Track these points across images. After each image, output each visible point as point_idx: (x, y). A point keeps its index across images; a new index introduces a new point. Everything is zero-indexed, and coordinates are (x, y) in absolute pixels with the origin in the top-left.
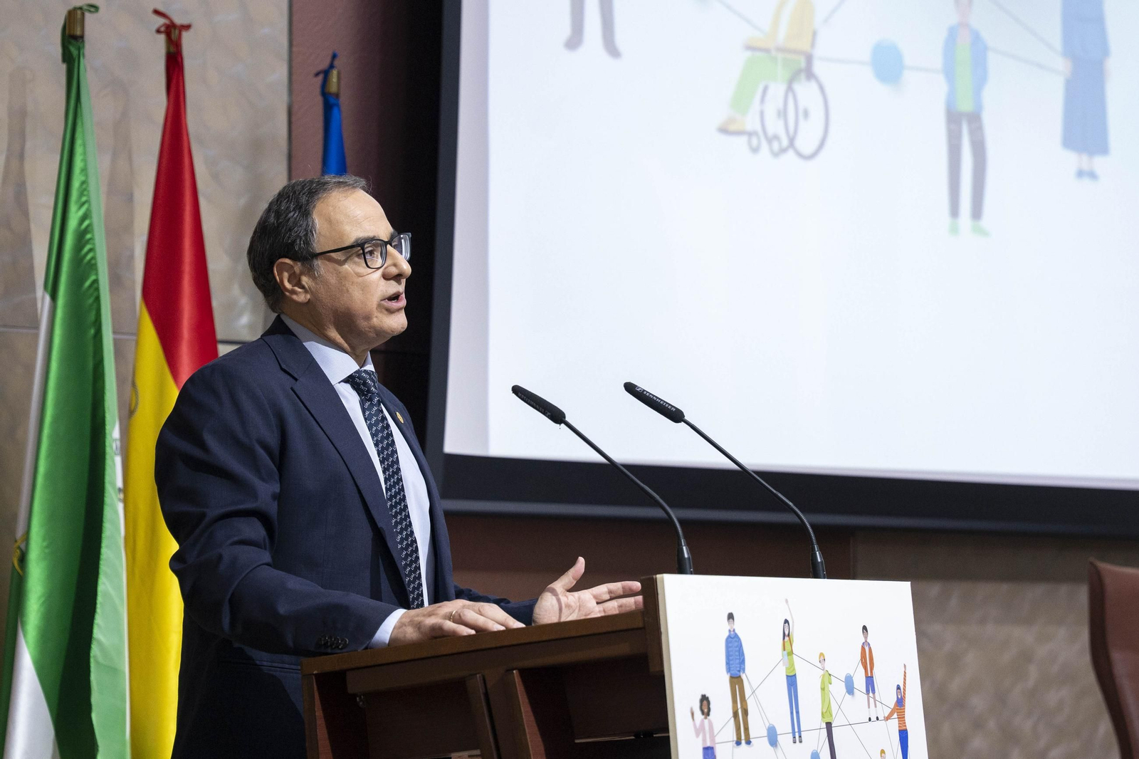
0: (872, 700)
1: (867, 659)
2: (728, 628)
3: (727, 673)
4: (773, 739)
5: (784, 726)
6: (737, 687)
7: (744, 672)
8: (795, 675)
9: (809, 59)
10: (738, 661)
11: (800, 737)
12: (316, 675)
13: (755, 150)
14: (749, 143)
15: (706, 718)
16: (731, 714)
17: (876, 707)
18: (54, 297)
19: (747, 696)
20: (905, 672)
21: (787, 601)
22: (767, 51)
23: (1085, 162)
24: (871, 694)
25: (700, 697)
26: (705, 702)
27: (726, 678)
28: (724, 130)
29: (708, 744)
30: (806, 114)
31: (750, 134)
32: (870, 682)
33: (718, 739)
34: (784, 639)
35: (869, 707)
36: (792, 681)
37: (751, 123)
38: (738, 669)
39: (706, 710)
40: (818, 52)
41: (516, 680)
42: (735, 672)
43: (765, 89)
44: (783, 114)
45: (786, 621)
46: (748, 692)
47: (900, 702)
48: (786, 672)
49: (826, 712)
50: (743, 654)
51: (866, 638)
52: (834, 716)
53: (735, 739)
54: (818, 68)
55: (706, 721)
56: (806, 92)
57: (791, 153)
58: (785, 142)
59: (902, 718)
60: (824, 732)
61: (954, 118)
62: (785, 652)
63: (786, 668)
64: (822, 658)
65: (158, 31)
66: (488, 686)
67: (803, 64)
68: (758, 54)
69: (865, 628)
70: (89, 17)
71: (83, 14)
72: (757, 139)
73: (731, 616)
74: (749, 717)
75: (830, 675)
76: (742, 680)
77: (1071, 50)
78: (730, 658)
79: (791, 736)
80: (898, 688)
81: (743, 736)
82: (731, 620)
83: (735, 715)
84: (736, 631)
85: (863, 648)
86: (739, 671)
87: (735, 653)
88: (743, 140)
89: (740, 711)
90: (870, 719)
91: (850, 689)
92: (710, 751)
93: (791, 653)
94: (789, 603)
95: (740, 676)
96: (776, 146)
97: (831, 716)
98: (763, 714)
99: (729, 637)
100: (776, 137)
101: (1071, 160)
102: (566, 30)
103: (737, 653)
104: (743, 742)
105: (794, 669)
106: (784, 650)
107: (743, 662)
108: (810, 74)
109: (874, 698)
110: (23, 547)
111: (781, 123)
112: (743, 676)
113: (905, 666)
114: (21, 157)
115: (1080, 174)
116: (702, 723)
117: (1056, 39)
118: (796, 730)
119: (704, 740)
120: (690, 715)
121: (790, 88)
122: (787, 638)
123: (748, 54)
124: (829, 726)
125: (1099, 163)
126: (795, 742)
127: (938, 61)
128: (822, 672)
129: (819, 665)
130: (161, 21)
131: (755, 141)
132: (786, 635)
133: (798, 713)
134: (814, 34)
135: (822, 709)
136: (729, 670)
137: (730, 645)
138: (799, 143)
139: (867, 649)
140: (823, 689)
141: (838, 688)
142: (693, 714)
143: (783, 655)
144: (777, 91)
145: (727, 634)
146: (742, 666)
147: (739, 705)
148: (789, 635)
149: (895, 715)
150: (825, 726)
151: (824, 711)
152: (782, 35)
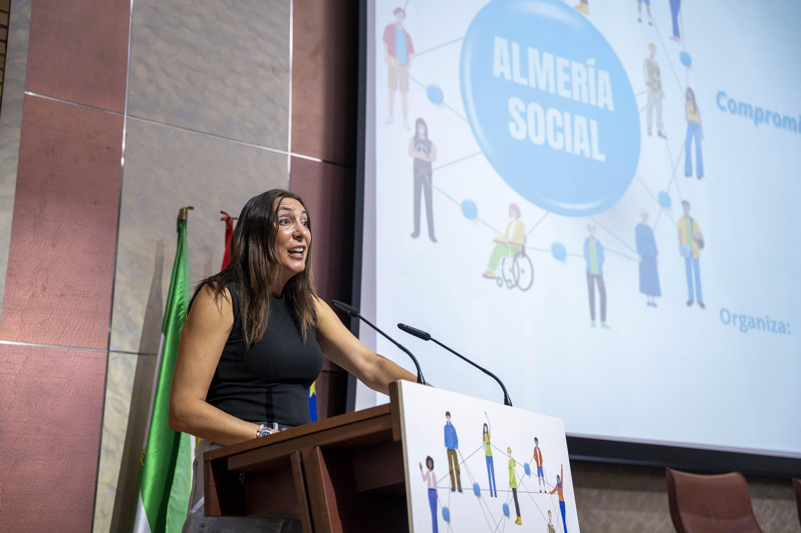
0: (542, 481)
1: (538, 456)
2: (446, 420)
3: (446, 447)
4: (477, 491)
5: (484, 485)
6: (452, 456)
7: (457, 448)
8: (492, 457)
9: (523, 248)
10: (453, 441)
11: (495, 493)
12: (211, 461)
13: (500, 285)
14: (497, 282)
15: (430, 471)
16: (448, 471)
17: (544, 485)
18: (166, 335)
19: (459, 463)
20: (562, 469)
21: (486, 413)
22: (504, 243)
23: (650, 299)
24: (541, 477)
25: (426, 457)
26: (430, 461)
27: (445, 450)
28: (485, 276)
29: (432, 487)
30: (523, 271)
31: (498, 279)
32: (540, 470)
33: (438, 485)
34: (484, 434)
35: (540, 484)
36: (489, 460)
37: (498, 273)
38: (453, 445)
39: (430, 466)
40: (528, 245)
41: (318, 453)
42: (451, 447)
43: (504, 260)
44: (512, 270)
45: (485, 425)
46: (460, 461)
47: (560, 486)
48: (486, 454)
49: (512, 482)
50: (456, 437)
51: (537, 444)
52: (518, 485)
53: (451, 487)
54: (527, 252)
55: (431, 473)
56: (523, 262)
57: (516, 288)
58: (514, 283)
59: (561, 494)
60: (511, 494)
61: (590, 277)
62: (485, 442)
63: (486, 452)
64: (509, 450)
65: (222, 219)
66: (304, 458)
67: (520, 249)
68: (500, 245)
69: (536, 439)
70: (189, 212)
71: (187, 211)
72: (501, 281)
73: (448, 414)
74: (461, 475)
75: (514, 461)
76: (456, 453)
77: (640, 250)
78: (448, 438)
79: (489, 492)
80: (558, 477)
81: (456, 486)
82: (448, 416)
83: (451, 472)
84: (452, 423)
85: (535, 450)
86: (454, 447)
87: (451, 436)
88: (494, 281)
89: (454, 471)
90: (541, 492)
91: (528, 471)
92: (433, 492)
93: (489, 443)
94: (487, 414)
95: (454, 450)
96: (510, 284)
97: (516, 485)
98: (471, 477)
99: (447, 426)
100: (510, 281)
101: (644, 298)
102: (412, 229)
103: (452, 436)
104: (457, 490)
105: (491, 453)
106: (484, 440)
107: (456, 442)
108: (524, 254)
109: (543, 480)
110: (145, 453)
111: (511, 275)
112: (457, 451)
113: (562, 465)
114: (160, 278)
115: (649, 304)
116: (428, 474)
117: (634, 246)
118: (493, 489)
119: (429, 484)
120: (419, 467)
121: (515, 260)
122: (486, 435)
123: (496, 244)
124: (514, 491)
125: (657, 300)
126: (492, 496)
127: (582, 252)
128: (509, 459)
129: (507, 454)
130: (223, 216)
131: (500, 282)
132: (486, 433)
133: (494, 479)
134: (525, 237)
135: (510, 479)
136: (447, 445)
137: (448, 430)
138: (521, 283)
139: (538, 451)
140: (510, 468)
141: (519, 470)
142: (421, 467)
143: (483, 444)
144: (509, 261)
145: (446, 424)
146: (456, 445)
147: (454, 467)
148: (487, 433)
149: (557, 492)
150: (512, 490)
151: (511, 481)
152: (510, 237)
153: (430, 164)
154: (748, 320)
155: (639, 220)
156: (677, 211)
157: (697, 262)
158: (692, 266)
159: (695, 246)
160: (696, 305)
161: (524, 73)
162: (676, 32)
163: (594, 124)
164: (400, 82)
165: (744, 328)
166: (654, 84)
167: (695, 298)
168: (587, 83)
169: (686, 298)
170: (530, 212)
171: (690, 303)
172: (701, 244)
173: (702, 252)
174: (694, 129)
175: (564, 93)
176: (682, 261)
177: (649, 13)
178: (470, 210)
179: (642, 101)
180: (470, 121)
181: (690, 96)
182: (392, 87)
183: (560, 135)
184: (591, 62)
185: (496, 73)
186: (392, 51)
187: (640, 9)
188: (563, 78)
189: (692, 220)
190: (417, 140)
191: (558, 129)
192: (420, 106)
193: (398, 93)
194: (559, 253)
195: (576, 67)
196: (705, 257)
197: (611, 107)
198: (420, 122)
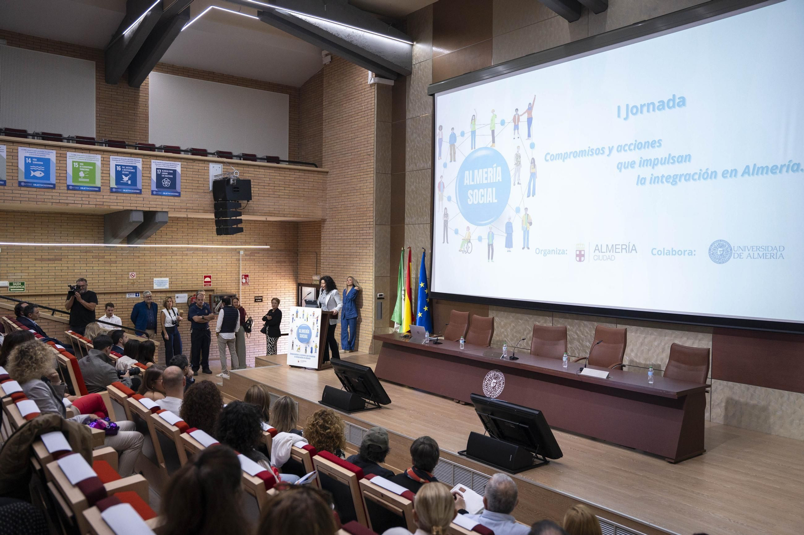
22: (465, 240)
23: (509, 249)
28: (460, 251)
61: (489, 245)
77: (507, 232)
115: (508, 251)
134: (471, 236)
144: (466, 245)
152: (466, 238)
153: (447, 221)
154: (547, 251)
155: (507, 221)
156: (523, 212)
157: (528, 232)
158: (526, 233)
159: (528, 225)
160: (526, 248)
161: (473, 180)
162: (529, 136)
163: (494, 189)
164: (441, 199)
165: (545, 255)
166: (518, 163)
167: (526, 246)
168: (493, 175)
169: (523, 247)
170: (472, 227)
171: (523, 248)
172: (531, 224)
173: (531, 227)
174: (533, 175)
175: (485, 182)
176: (523, 232)
177: (518, 133)
178: (456, 232)
179: (512, 173)
180: (457, 203)
181: (533, 161)
182: (439, 201)
183: (483, 198)
184: (495, 165)
185: (465, 184)
186: (440, 190)
187: (514, 134)
188: (485, 176)
189: (528, 215)
190: (445, 214)
191: (483, 196)
192: (446, 203)
193: (441, 202)
194: (480, 239)
195: (490, 169)
196: (532, 229)
197: (501, 180)
198: (446, 208)
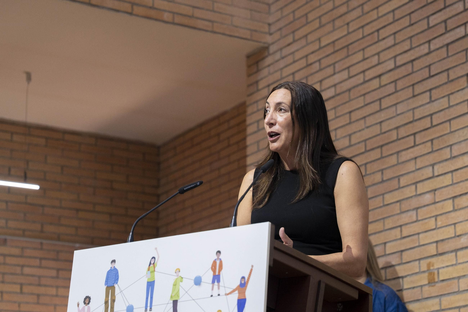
0: (216, 287)
1: (217, 266)
2: (111, 266)
3: (105, 285)
6: (110, 290)
7: (117, 283)
8: (154, 281)
10: (114, 279)
11: (150, 308)
15: (86, 305)
17: (219, 288)
19: (116, 294)
20: (252, 269)
21: (156, 249)
25: (85, 297)
26: (88, 299)
27: (104, 288)
32: (216, 278)
34: (150, 265)
35: (213, 289)
36: (151, 285)
38: (113, 283)
39: (87, 302)
42: (110, 284)
45: (153, 258)
46: (117, 292)
47: (243, 285)
50: (118, 276)
51: (219, 256)
52: (180, 297)
55: (86, 307)
59: (242, 293)
60: (172, 305)
62: (149, 272)
63: (148, 279)
64: (178, 271)
69: (219, 252)
73: (114, 261)
74: (115, 303)
75: (182, 278)
76: (115, 288)
78: (109, 279)
79: (144, 309)
80: (243, 278)
81: (109, 311)
82: (113, 263)
83: (106, 302)
85: (215, 262)
86: (114, 284)
87: (112, 277)
89: (110, 301)
91: (198, 281)
93: (154, 271)
95: (114, 286)
97: (178, 296)
99: (111, 270)
103: (114, 276)
105: (154, 278)
106: (149, 270)
112: (116, 286)
113: (252, 266)
116: (83, 308)
118: (148, 305)
122: (152, 265)
124: (175, 303)
126: (146, 311)
128: (177, 277)
129: (175, 274)
133: (152, 298)
137: (109, 273)
139: (218, 262)
140: (175, 285)
141: (188, 284)
142: (78, 305)
143: (147, 273)
145: (109, 269)
146: (117, 281)
147: (110, 298)
148: (154, 263)
149: (237, 292)
150: (172, 302)
151: (173, 295)
